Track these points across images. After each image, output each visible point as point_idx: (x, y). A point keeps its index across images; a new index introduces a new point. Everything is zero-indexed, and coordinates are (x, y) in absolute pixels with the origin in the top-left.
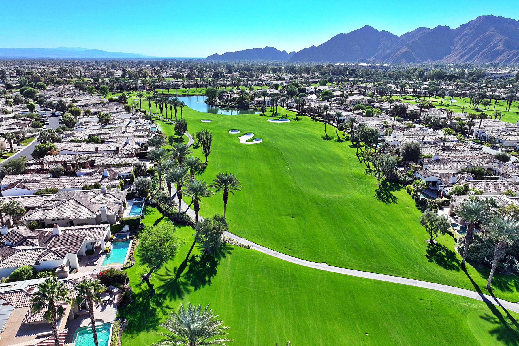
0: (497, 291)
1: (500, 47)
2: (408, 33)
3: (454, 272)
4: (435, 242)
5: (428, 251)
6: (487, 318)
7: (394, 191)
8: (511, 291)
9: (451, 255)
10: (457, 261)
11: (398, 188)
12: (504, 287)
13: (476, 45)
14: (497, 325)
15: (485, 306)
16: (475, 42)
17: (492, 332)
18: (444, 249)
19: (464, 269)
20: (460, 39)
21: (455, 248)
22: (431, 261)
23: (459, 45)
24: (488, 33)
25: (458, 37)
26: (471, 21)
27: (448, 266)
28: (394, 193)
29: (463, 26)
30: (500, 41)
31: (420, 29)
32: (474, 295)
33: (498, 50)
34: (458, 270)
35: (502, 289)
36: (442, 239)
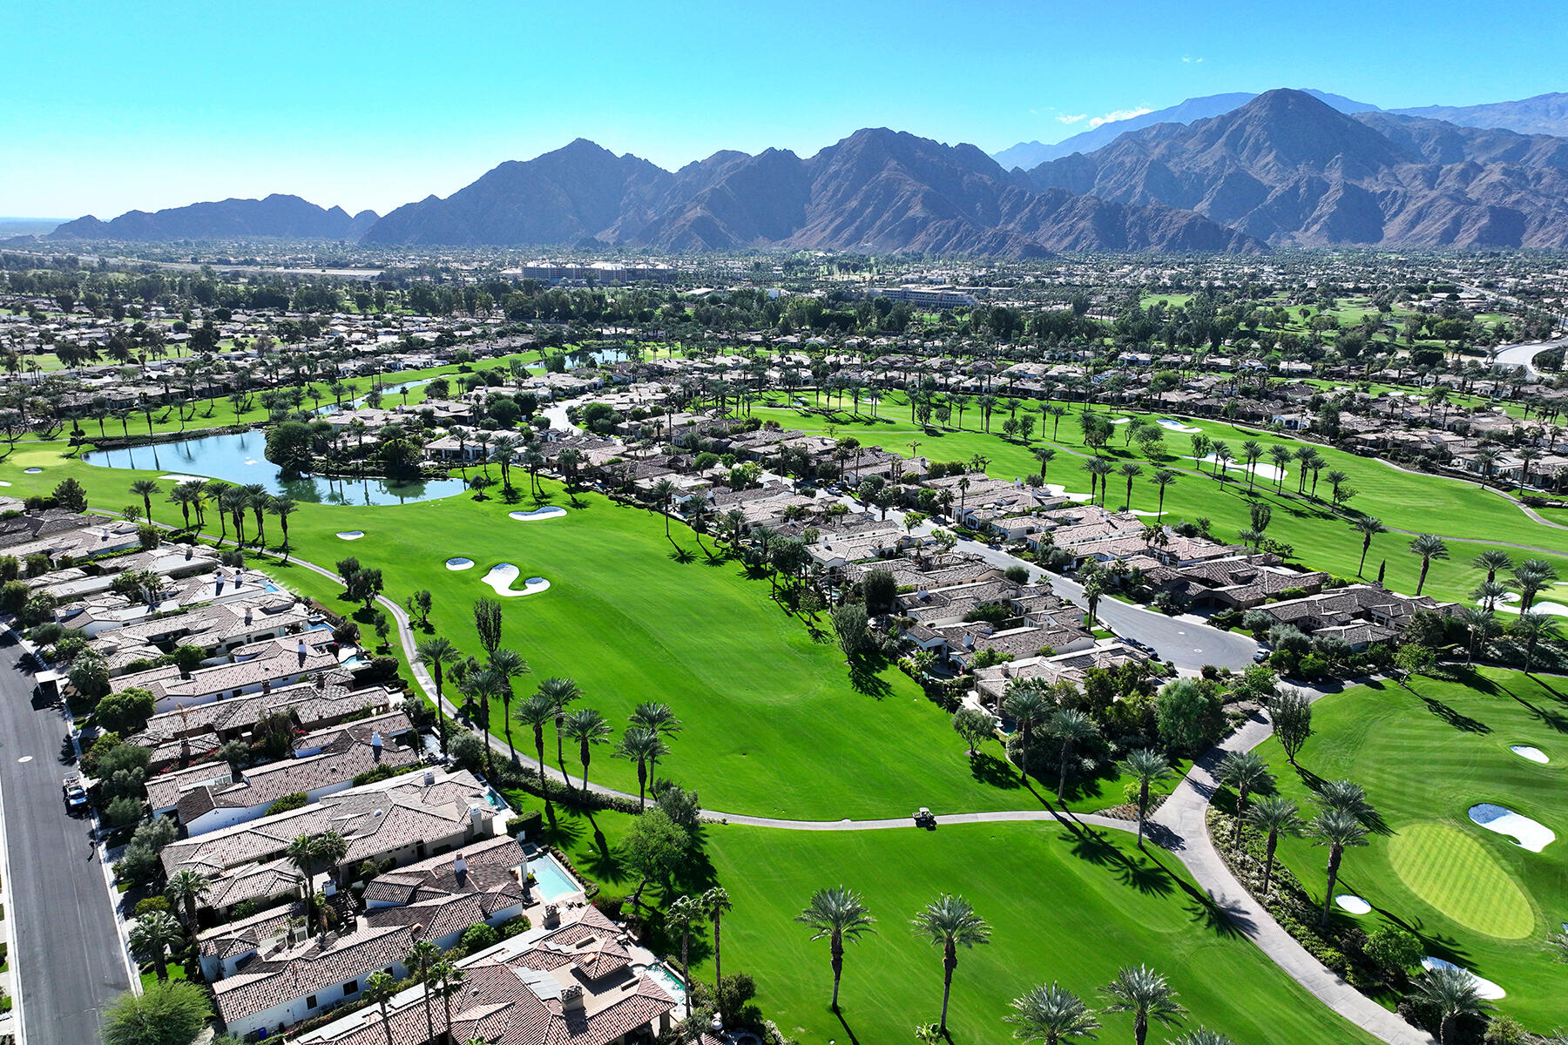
0: (1070, 805)
1: (917, 211)
2: (695, 163)
3: (1014, 791)
4: (978, 753)
5: (973, 769)
6: (1065, 838)
7: (879, 672)
8: (1082, 799)
9: (1003, 767)
10: (1013, 775)
11: (884, 666)
12: (1075, 798)
13: (864, 205)
14: (1077, 844)
15: (1062, 826)
16: (861, 194)
17: (1074, 852)
18: (993, 760)
19: (1026, 783)
20: (825, 187)
21: (1006, 756)
22: (981, 782)
23: (824, 201)
24: (884, 174)
25: (820, 180)
26: (842, 142)
27: (1004, 785)
28: (882, 676)
29: (827, 153)
30: (914, 194)
31: (723, 156)
32: (1046, 815)
33: (913, 220)
34: (1018, 787)
35: (1073, 801)
36: (986, 747)
